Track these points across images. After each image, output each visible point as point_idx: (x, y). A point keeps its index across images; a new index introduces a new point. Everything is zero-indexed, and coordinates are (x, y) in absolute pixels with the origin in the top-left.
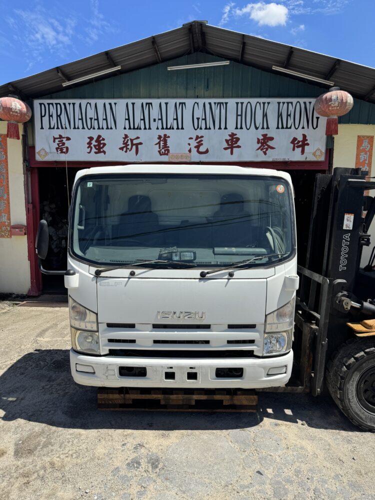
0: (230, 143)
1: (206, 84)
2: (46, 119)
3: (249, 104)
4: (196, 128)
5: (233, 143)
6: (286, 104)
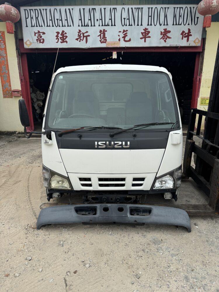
0: (144, 35)
2: (29, 20)
3: (156, 9)
4: (123, 25)
5: (146, 34)
6: (179, 9)
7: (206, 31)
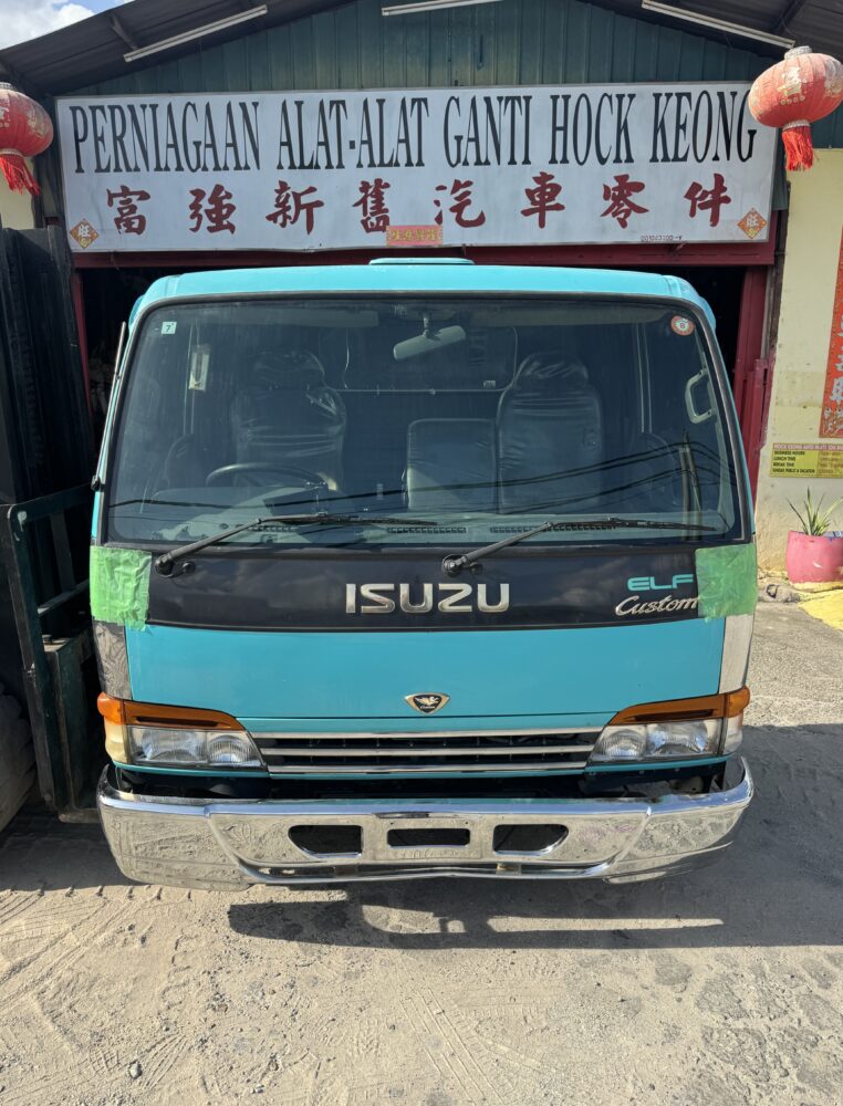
0: (537, 199)
1: (477, 50)
3: (583, 99)
4: (454, 162)
5: (544, 197)
6: (674, 99)
7: (789, 185)
